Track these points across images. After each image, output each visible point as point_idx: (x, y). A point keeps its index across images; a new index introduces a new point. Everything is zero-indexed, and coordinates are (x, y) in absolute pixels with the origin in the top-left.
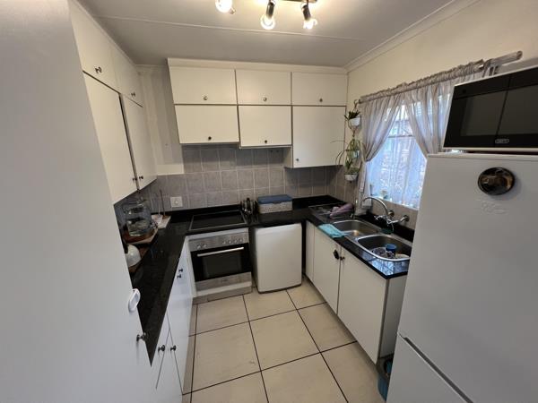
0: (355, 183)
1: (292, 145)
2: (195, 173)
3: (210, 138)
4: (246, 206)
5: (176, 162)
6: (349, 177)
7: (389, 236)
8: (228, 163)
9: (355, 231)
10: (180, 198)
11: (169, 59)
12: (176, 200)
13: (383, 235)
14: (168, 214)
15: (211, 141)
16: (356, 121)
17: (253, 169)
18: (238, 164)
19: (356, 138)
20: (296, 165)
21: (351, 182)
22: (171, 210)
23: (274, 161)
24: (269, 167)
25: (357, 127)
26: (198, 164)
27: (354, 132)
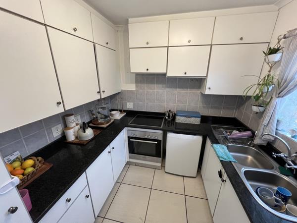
0: (260, 115)
1: (207, 76)
2: (141, 90)
3: (147, 70)
4: (167, 115)
5: (131, 83)
6: (255, 109)
7: (286, 178)
8: (160, 86)
9: (250, 157)
10: (132, 103)
11: (129, 19)
12: (130, 104)
13: (279, 174)
14: (125, 111)
15: (148, 72)
16: (276, 57)
17: (177, 91)
18: (168, 87)
19: (272, 73)
20: (207, 92)
21: (257, 113)
22: (127, 109)
23: (192, 87)
24: (189, 91)
25: (276, 63)
26: (143, 85)
27: (271, 68)
